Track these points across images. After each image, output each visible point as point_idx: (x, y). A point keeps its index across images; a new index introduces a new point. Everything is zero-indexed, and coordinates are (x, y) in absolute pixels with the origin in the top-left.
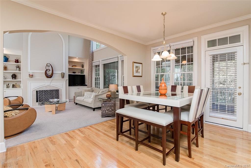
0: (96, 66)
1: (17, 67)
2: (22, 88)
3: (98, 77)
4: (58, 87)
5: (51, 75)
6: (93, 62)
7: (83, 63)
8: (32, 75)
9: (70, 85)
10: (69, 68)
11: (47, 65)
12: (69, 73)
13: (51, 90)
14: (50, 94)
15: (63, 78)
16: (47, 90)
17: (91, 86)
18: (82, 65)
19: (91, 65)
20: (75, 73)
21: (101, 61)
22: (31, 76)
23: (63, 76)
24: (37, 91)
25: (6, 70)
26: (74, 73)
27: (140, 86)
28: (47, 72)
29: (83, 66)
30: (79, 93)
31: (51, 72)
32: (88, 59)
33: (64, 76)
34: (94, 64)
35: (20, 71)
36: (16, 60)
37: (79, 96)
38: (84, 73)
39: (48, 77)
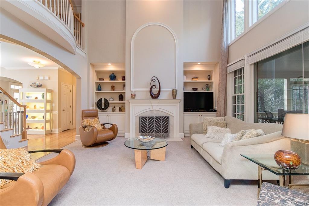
0: (235, 72)
3: (240, 94)
5: (157, 94)
6: (228, 65)
7: (210, 71)
9: (186, 110)
10: (184, 82)
11: (152, 80)
12: (184, 90)
13: (157, 117)
15: (174, 98)
16: (152, 117)
17: (225, 114)
18: (209, 75)
19: (223, 73)
20: (196, 90)
21: (248, 57)
22: (134, 96)
23: (174, 94)
24: (140, 117)
25: (114, 90)
26: (194, 89)
28: (153, 90)
29: (210, 78)
30: (197, 126)
31: (158, 90)
33: (176, 95)
34: (231, 69)
37: (197, 133)
38: (212, 90)
39: (153, 97)
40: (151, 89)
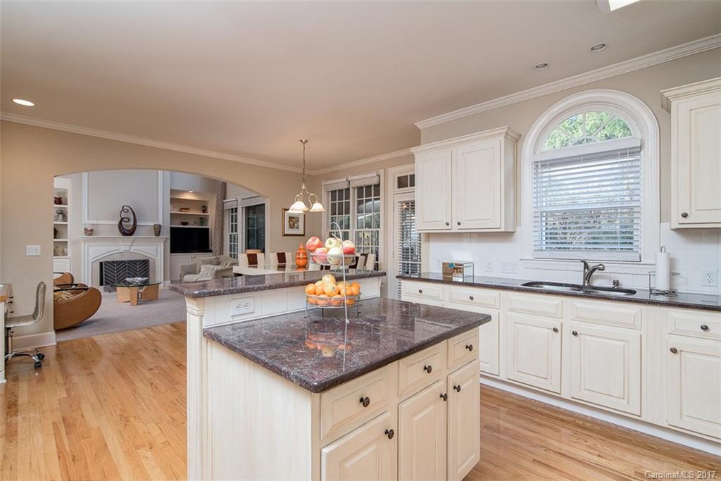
0: (232, 210)
1: (58, 213)
2: (69, 255)
3: (235, 233)
4: (147, 255)
5: (131, 230)
6: (224, 201)
7: (205, 202)
8: (92, 230)
9: (173, 250)
10: (171, 214)
11: (123, 210)
12: (171, 224)
13: (131, 261)
14: (129, 270)
15: (156, 236)
16: (122, 262)
17: (221, 253)
18: (204, 207)
19: (220, 208)
20: (186, 225)
21: (239, 200)
22: (90, 232)
23: (157, 231)
24: (101, 263)
26: (184, 224)
27: (286, 254)
28: (123, 223)
29: (205, 210)
30: (190, 267)
31: (132, 224)
32: (216, 195)
33: (159, 232)
34: (228, 206)
35: (64, 221)
36: (56, 198)
37: (190, 273)
38: (207, 225)
39: (124, 234)
40: (121, 222)
